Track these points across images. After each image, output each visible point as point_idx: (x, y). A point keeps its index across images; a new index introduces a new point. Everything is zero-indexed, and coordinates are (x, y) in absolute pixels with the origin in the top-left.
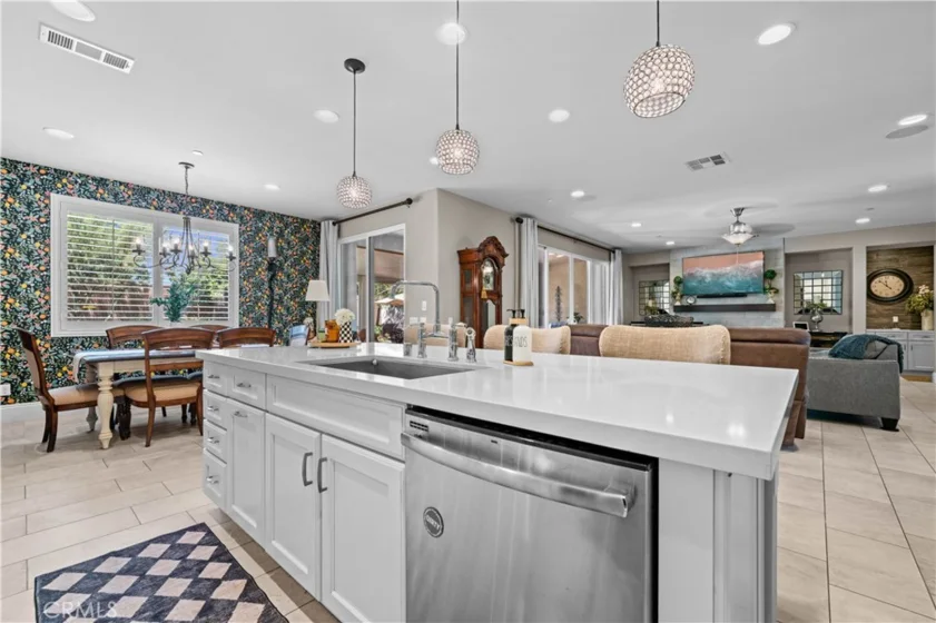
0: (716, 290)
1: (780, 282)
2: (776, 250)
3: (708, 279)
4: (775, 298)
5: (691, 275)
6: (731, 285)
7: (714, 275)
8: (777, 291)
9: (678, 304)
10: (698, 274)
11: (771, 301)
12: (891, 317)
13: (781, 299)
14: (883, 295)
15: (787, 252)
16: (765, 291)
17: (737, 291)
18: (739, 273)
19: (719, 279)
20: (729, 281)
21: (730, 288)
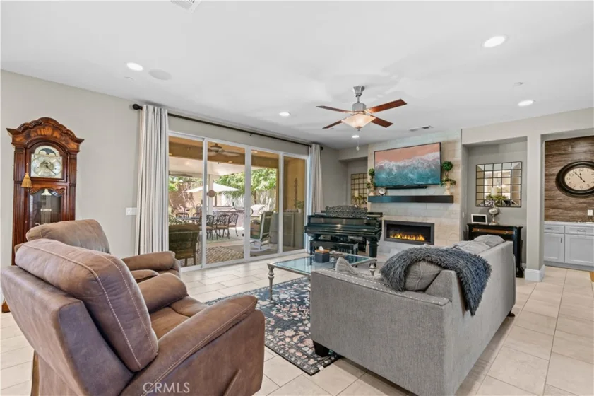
0: (401, 182)
1: (457, 174)
2: (454, 142)
3: (395, 171)
4: (453, 190)
5: (381, 168)
6: (413, 177)
7: (398, 167)
8: (454, 183)
9: (371, 194)
10: (387, 167)
11: (447, 193)
12: (585, 209)
13: (458, 192)
14: (577, 188)
15: (463, 143)
16: (442, 183)
17: (418, 183)
18: (420, 165)
19: (403, 171)
20: (411, 173)
21: (412, 180)
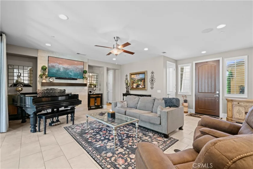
2: (85, 63)
3: (62, 70)
4: (86, 81)
5: (53, 67)
6: (72, 74)
7: (64, 68)
8: (87, 79)
9: (44, 81)
10: (57, 67)
16: (83, 78)
17: (74, 77)
18: (75, 69)
19: (66, 71)
20: (71, 72)
21: (71, 76)
